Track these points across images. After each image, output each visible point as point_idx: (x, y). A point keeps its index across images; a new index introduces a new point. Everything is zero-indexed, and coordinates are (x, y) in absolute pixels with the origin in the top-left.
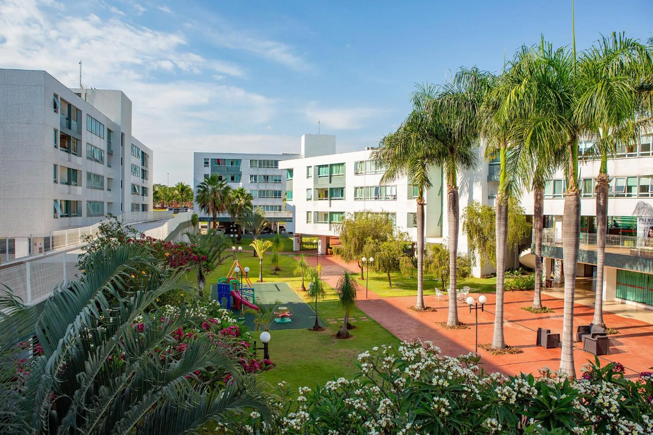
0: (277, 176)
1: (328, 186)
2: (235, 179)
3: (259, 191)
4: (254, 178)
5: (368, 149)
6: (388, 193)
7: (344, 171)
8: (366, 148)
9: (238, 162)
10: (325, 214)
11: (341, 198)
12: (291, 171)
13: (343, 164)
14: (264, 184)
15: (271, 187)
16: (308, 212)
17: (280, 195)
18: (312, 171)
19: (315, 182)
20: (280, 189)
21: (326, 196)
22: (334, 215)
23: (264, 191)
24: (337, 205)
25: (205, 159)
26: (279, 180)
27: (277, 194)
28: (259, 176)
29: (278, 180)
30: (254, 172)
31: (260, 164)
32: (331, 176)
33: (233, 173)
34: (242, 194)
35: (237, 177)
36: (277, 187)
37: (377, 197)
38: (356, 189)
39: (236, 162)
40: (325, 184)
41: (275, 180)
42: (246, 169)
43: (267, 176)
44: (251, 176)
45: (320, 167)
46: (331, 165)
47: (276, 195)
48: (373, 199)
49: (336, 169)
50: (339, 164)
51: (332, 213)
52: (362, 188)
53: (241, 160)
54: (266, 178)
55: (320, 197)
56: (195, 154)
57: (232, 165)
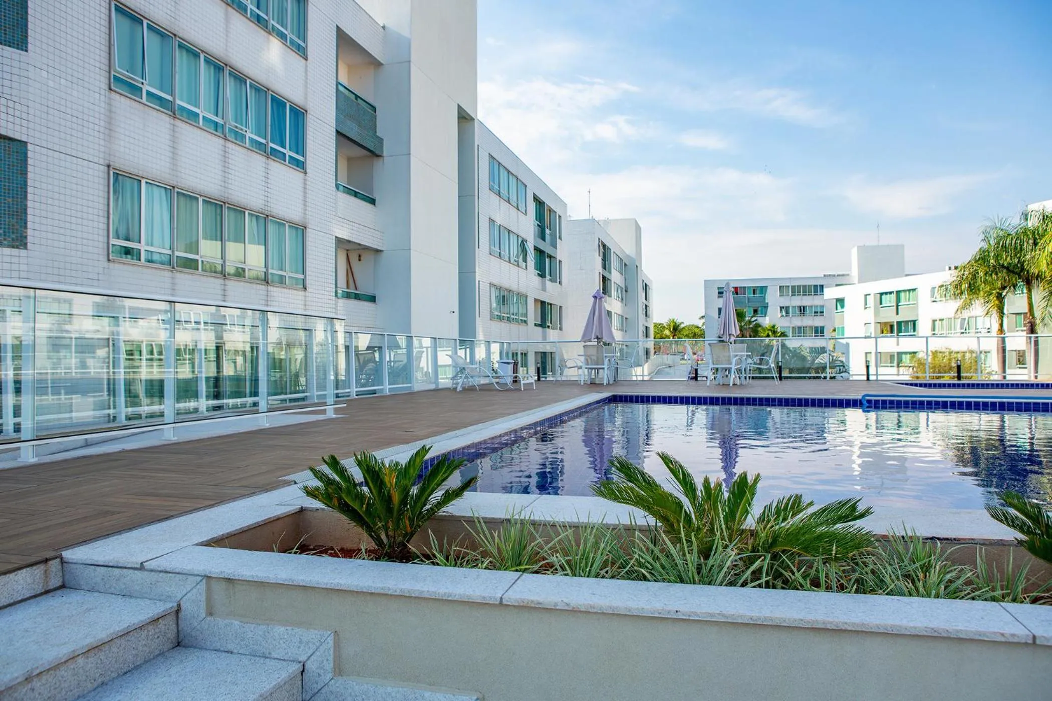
0: (817, 306)
1: (894, 319)
2: (759, 312)
3: (793, 328)
4: (785, 309)
5: (950, 268)
6: (979, 325)
7: (916, 298)
8: (947, 268)
9: (763, 289)
10: (891, 356)
11: (912, 333)
12: (841, 301)
13: (914, 290)
14: (800, 318)
15: (809, 321)
16: (866, 353)
17: (822, 332)
18: (871, 301)
19: (876, 313)
20: (822, 325)
21: (892, 332)
22: (904, 356)
23: (800, 328)
24: (906, 344)
25: (718, 288)
26: (821, 312)
27: (819, 331)
28: (794, 307)
29: (819, 312)
30: (785, 302)
31: (793, 292)
32: (897, 306)
33: (757, 305)
34: (774, 332)
35: (762, 310)
36: (818, 322)
37: (963, 331)
38: (934, 321)
39: (760, 291)
40: (891, 317)
41: (815, 312)
42: (773, 299)
43: (804, 307)
44: (781, 308)
45: (881, 294)
46: (898, 292)
47: (816, 332)
48: (959, 335)
49: (905, 297)
50: (909, 290)
51: (900, 354)
52: (941, 320)
53: (767, 287)
54: (802, 310)
55: (882, 333)
56: (705, 281)
57: (754, 293)
